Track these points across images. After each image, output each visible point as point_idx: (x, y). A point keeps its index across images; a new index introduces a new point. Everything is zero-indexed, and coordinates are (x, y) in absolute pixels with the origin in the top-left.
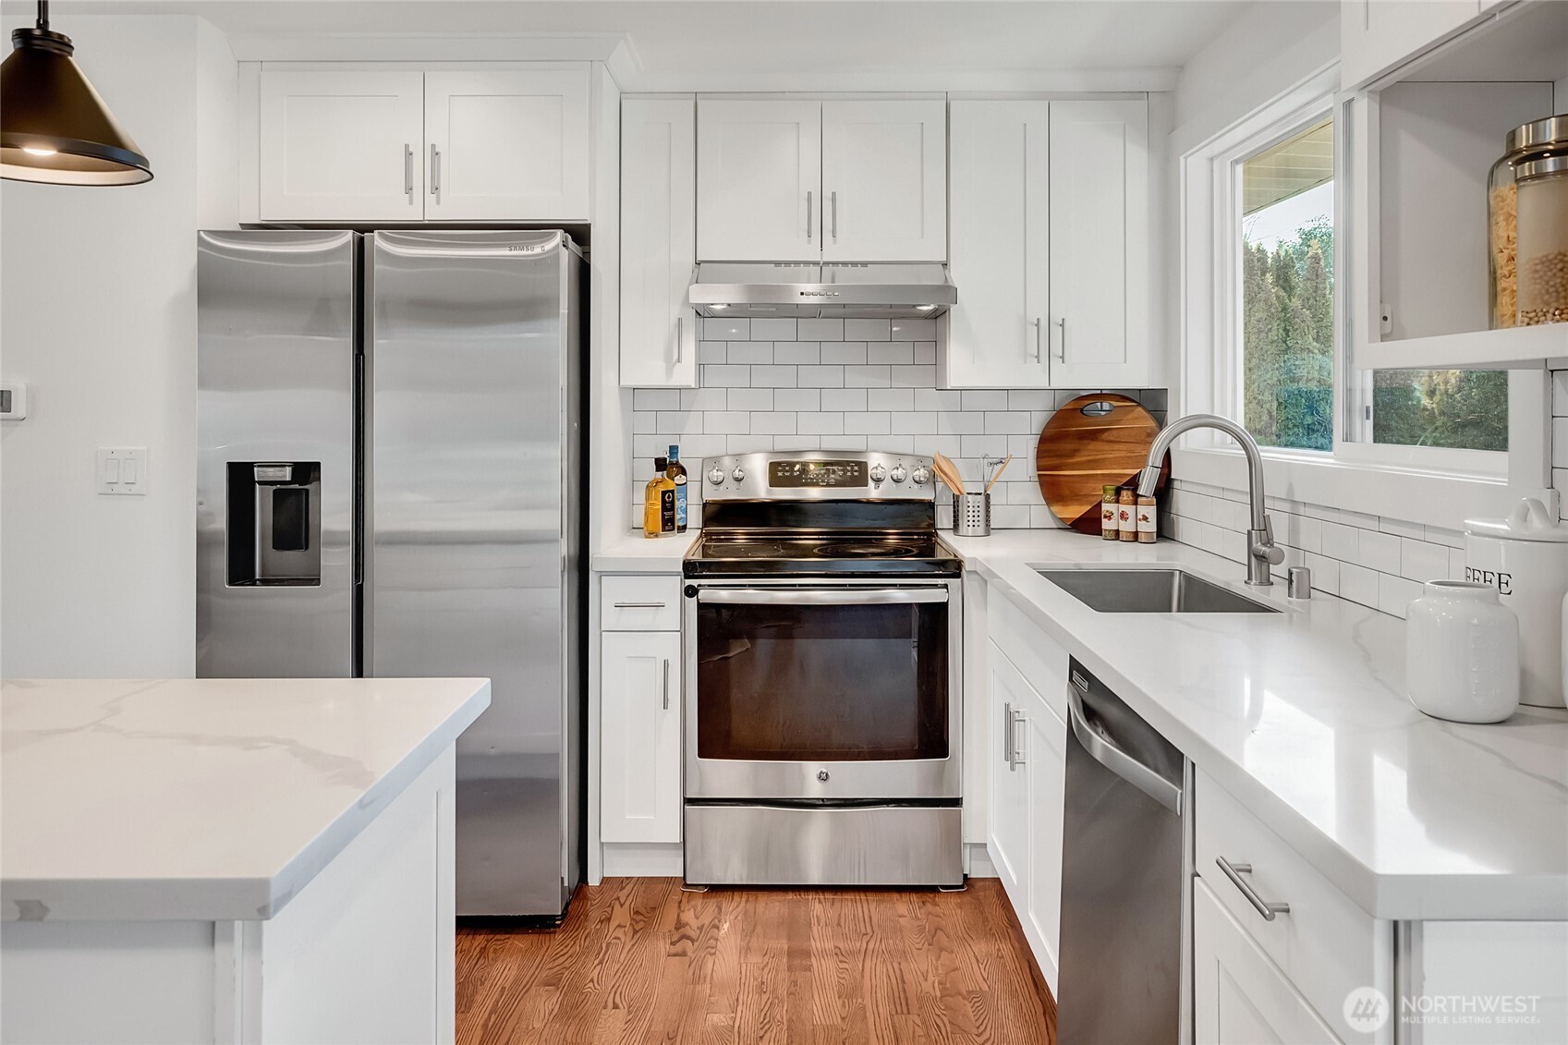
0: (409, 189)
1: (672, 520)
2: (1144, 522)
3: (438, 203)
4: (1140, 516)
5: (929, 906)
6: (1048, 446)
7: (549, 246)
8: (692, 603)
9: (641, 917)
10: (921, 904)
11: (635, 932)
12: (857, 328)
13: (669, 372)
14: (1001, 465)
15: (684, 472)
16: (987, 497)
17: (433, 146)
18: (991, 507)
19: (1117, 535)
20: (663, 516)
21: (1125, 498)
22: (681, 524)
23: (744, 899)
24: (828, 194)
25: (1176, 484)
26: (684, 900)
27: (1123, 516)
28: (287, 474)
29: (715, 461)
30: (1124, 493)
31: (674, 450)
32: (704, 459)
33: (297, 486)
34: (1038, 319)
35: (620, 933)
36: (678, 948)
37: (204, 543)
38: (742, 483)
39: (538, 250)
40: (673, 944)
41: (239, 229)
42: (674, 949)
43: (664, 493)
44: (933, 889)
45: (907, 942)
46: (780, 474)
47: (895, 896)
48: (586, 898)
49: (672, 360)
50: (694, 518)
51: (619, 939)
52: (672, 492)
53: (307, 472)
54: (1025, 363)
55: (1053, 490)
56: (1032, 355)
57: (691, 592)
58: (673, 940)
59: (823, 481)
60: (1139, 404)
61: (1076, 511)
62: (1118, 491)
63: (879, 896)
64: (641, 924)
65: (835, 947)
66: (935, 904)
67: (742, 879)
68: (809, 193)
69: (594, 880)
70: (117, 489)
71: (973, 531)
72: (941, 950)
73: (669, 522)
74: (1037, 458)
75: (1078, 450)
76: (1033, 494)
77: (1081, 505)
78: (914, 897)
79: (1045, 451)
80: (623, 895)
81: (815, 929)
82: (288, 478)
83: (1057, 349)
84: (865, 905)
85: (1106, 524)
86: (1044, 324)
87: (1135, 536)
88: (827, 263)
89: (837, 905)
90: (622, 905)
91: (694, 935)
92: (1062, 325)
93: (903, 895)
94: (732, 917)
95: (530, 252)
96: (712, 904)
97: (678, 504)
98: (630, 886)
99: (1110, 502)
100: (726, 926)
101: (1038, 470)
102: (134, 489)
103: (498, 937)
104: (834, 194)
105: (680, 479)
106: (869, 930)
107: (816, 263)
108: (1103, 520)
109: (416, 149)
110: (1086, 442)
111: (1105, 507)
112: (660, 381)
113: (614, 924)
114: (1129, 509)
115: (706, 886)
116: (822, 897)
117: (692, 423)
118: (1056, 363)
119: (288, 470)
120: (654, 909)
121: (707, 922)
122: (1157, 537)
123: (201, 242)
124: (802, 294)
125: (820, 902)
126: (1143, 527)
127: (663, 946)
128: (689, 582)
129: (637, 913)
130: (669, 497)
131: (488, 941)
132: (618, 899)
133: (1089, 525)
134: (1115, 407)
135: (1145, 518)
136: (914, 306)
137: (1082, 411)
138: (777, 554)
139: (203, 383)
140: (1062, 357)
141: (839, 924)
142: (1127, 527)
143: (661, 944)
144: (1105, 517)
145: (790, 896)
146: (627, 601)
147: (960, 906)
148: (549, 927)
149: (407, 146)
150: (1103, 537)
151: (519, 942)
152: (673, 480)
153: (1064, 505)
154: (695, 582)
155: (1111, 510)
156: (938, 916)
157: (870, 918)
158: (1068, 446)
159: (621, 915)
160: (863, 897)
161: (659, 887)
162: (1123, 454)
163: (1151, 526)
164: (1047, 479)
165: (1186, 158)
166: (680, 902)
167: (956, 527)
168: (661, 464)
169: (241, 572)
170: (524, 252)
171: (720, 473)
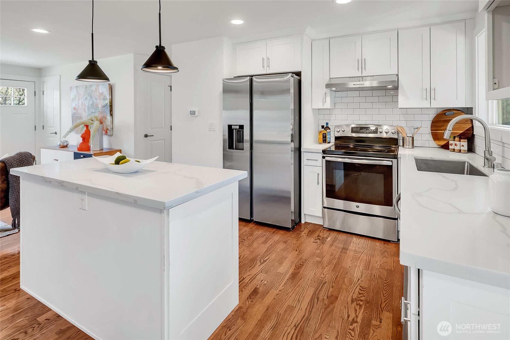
0: (263, 67)
1: (326, 140)
2: (463, 147)
3: (269, 69)
4: (461, 145)
5: (386, 245)
6: (435, 124)
7: (288, 77)
8: (324, 160)
9: (310, 232)
10: (384, 244)
11: (308, 235)
12: (376, 93)
13: (323, 105)
14: (417, 129)
15: (330, 129)
16: (413, 138)
17: (268, 57)
18: (414, 141)
19: (454, 150)
20: (323, 139)
21: (456, 140)
22: (329, 141)
23: (336, 233)
24: (363, 59)
25: (475, 136)
26: (322, 230)
27: (456, 145)
28: (238, 127)
29: (338, 126)
30: (456, 138)
31: (327, 124)
32: (335, 126)
33: (240, 130)
34: (426, 88)
35: (304, 235)
36: (316, 241)
37: (224, 141)
38: (344, 132)
39: (286, 78)
40: (315, 240)
41: (233, 78)
42: (315, 241)
43: (323, 134)
44: (389, 241)
45: (375, 253)
46: (354, 130)
47: (377, 240)
48: (301, 226)
49: (324, 102)
50: (333, 140)
51: (303, 236)
52: (326, 134)
53: (241, 127)
54: (423, 100)
55: (436, 137)
56: (425, 98)
57: (324, 157)
58: (316, 239)
59: (365, 132)
60: (463, 112)
61: (443, 143)
62: (454, 137)
63: (373, 240)
64: (310, 234)
65: (355, 249)
66: (388, 245)
67: (338, 229)
68: (358, 59)
69: (303, 222)
70: (211, 129)
71: (408, 147)
72: (384, 257)
73: (325, 141)
74: (431, 127)
75: (443, 125)
76: (430, 138)
77: (444, 141)
78: (382, 242)
79: (433, 126)
80: (308, 226)
81: (351, 244)
82: (238, 128)
83: (433, 96)
84: (368, 241)
85: (450, 147)
86: (428, 89)
87: (460, 151)
88: (363, 77)
89: (360, 239)
90: (307, 229)
91: (321, 239)
92: (434, 90)
93: (380, 241)
94: (332, 237)
95: (284, 79)
96: (328, 232)
97: (327, 137)
98: (311, 225)
99: (451, 141)
100: (329, 238)
101: (431, 131)
102: (214, 130)
103: (278, 230)
104: (365, 59)
105: (328, 131)
106: (366, 247)
107: (360, 77)
108: (450, 146)
109: (265, 58)
110: (446, 123)
111: (450, 142)
112: (321, 107)
113: (304, 232)
114: (458, 143)
115: (328, 228)
116: (357, 237)
117: (333, 117)
118: (432, 100)
119: (238, 126)
120: (314, 231)
121: (325, 237)
122: (468, 151)
123: (223, 80)
124: (354, 85)
125: (356, 238)
126: (462, 148)
127: (313, 240)
128: (323, 155)
129: (310, 231)
130: (325, 135)
131: (276, 230)
132: (307, 227)
133: (446, 147)
134: (455, 113)
135: (463, 146)
136: (386, 86)
137: (445, 114)
138: (348, 150)
139: (224, 109)
140: (434, 99)
141: (358, 244)
142: (457, 148)
143: (313, 239)
144: (450, 145)
145: (349, 235)
146: (310, 159)
147: (395, 247)
148: (289, 230)
149: (263, 58)
150: (450, 151)
151: (282, 232)
152: (326, 131)
153: (439, 141)
154: (325, 155)
155: (452, 143)
156: (387, 248)
157: (368, 244)
158: (440, 124)
159: (306, 231)
160: (368, 239)
161: (317, 226)
162: (457, 127)
163: (466, 148)
164: (434, 133)
165: (478, 37)
166: (321, 231)
167: (403, 146)
168: (323, 127)
169: (231, 147)
170: (283, 79)
171: (338, 129)
